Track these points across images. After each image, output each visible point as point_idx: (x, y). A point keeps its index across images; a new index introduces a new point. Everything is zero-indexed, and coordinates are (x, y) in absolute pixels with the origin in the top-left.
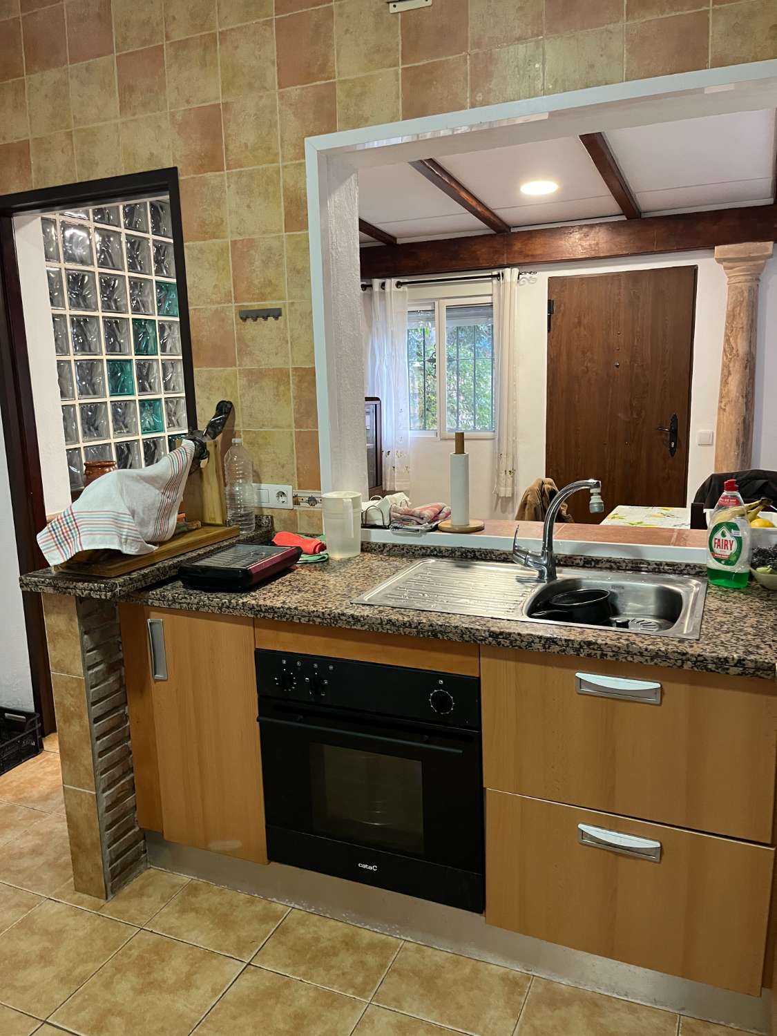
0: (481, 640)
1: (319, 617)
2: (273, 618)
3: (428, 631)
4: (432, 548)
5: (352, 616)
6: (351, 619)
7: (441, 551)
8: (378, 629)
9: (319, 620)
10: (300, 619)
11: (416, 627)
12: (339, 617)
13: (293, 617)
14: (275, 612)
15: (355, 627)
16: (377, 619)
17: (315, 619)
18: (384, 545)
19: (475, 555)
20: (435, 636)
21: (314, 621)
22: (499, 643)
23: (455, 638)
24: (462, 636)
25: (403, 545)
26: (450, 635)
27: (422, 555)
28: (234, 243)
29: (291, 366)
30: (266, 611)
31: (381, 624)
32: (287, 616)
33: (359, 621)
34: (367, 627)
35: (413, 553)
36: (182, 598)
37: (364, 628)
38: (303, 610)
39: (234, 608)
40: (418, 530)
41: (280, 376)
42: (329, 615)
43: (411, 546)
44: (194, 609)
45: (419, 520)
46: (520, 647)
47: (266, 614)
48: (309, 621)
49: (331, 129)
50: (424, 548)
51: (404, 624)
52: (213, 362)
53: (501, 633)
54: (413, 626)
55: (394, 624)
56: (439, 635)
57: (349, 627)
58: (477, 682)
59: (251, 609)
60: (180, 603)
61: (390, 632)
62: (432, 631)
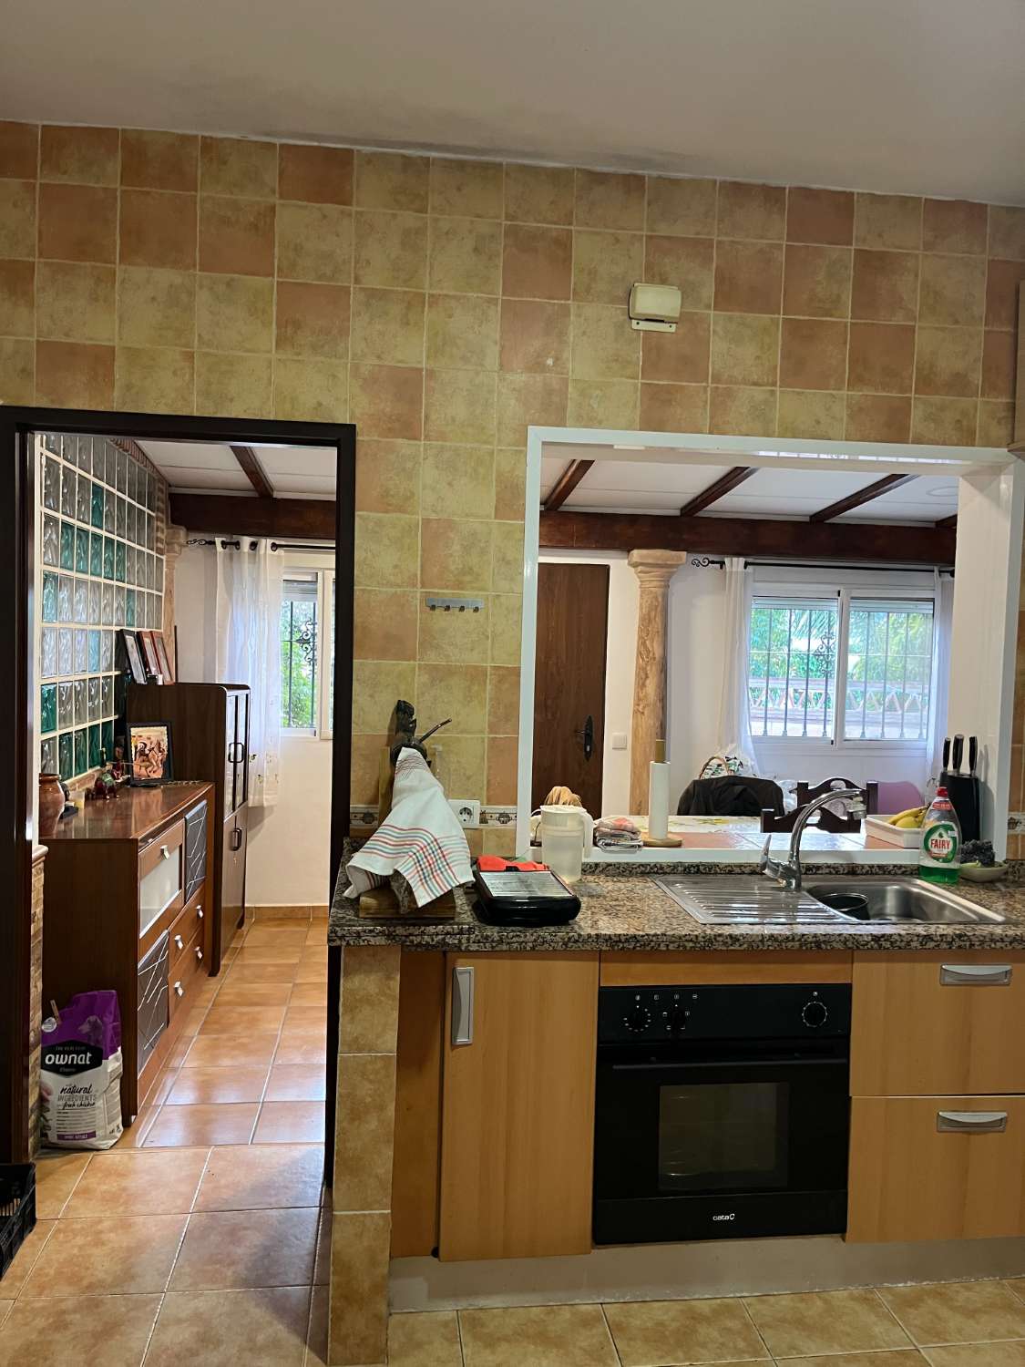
0: (863, 945)
1: (691, 941)
2: (634, 948)
3: (811, 943)
4: (652, 865)
5: (731, 936)
6: (729, 940)
7: (662, 868)
8: (758, 947)
9: (691, 944)
10: (667, 946)
11: (799, 940)
12: (715, 939)
13: (659, 945)
14: (638, 941)
15: (732, 948)
16: (758, 936)
17: (686, 943)
18: (597, 865)
19: (698, 869)
20: (819, 947)
21: (685, 947)
22: (880, 946)
23: (840, 946)
24: (845, 944)
25: (619, 864)
26: (834, 944)
27: (641, 873)
28: (427, 522)
29: (489, 664)
30: (627, 941)
31: (762, 941)
32: (653, 944)
33: (738, 940)
34: (745, 946)
35: (631, 871)
36: (513, 937)
37: (742, 948)
38: (673, 936)
39: (585, 942)
40: (633, 846)
41: (476, 675)
42: (704, 937)
43: (627, 864)
44: (528, 948)
45: (631, 835)
46: (900, 948)
47: (626, 945)
48: (679, 946)
49: (561, 423)
50: (642, 865)
51: (787, 938)
52: (383, 653)
53: (883, 936)
54: (796, 939)
55: (776, 940)
56: (823, 946)
57: (725, 948)
58: (849, 987)
59: (607, 941)
60: (508, 943)
61: (770, 948)
62: (815, 942)
